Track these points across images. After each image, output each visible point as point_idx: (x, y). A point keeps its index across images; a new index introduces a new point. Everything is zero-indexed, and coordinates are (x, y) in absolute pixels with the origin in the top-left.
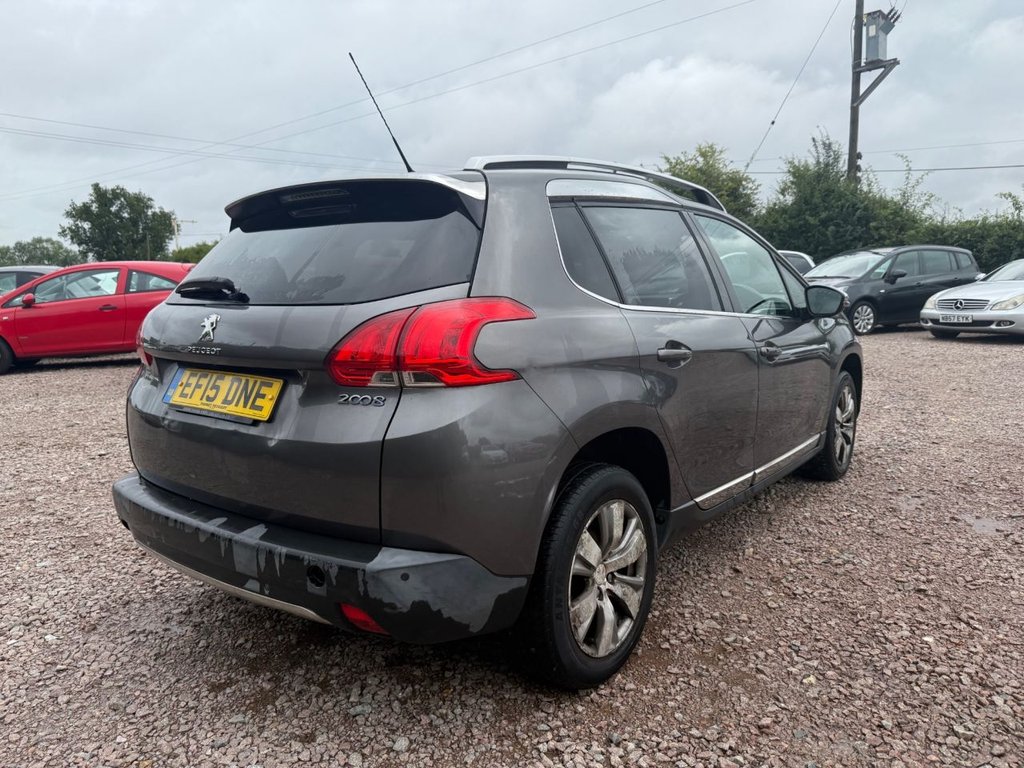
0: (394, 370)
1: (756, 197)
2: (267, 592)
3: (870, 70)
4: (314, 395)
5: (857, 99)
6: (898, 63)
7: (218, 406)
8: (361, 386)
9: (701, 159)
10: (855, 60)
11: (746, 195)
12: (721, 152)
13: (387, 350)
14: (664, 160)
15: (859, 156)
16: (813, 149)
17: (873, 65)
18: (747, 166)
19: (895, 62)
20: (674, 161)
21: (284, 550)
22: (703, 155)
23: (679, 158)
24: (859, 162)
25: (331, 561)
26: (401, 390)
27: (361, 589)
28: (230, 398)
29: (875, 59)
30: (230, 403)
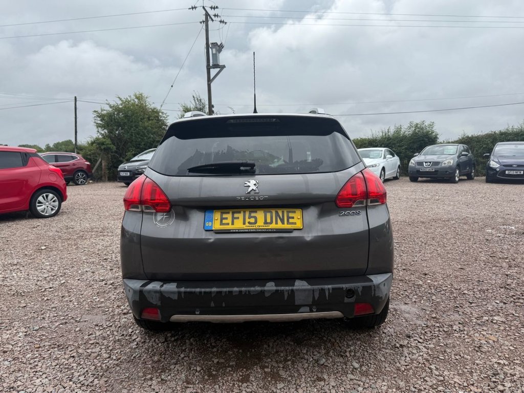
0: (364, 199)
1: (167, 121)
2: (315, 310)
3: (214, 68)
5: (209, 80)
6: (225, 67)
8: (349, 207)
9: (136, 100)
10: (207, 63)
11: (162, 120)
12: (147, 98)
14: (118, 99)
15: (213, 106)
16: (193, 102)
17: (216, 66)
18: (161, 106)
19: (224, 67)
20: (124, 100)
21: (330, 286)
22: (137, 98)
23: (127, 98)
24: (213, 109)
25: (358, 285)
26: (366, 208)
28: (269, 220)
29: (216, 64)
30: (271, 223)
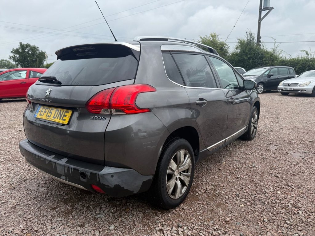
0: (108, 108)
1: (228, 50)
2: (68, 180)
3: (264, 10)
4: (82, 117)
5: (260, 19)
6: (273, 8)
7: (51, 119)
8: (98, 114)
9: (211, 38)
10: (260, 7)
11: (225, 49)
12: (218, 35)
13: (106, 101)
14: (200, 38)
15: (260, 38)
16: (246, 35)
17: (266, 9)
18: (226, 40)
19: (272, 8)
20: (203, 38)
21: (73, 167)
22: (212, 36)
23: (205, 37)
24: (260, 40)
25: (88, 171)
26: (111, 115)
27: (98, 180)
28: (55, 116)
29: (266, 7)
30: (55, 118)
